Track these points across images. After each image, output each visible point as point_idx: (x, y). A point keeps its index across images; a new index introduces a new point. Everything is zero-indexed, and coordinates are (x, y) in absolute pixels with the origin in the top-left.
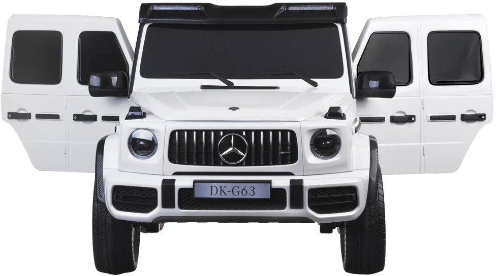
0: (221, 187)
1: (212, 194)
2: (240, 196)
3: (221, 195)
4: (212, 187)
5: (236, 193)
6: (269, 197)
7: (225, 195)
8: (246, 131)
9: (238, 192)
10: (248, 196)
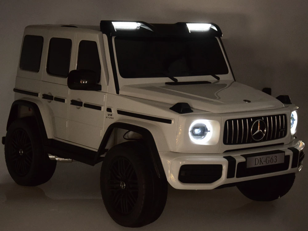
0: (260, 158)
1: (255, 165)
2: (270, 164)
3: (260, 164)
4: (256, 159)
5: (268, 162)
6: (284, 162)
7: (262, 164)
8: (264, 117)
9: (269, 161)
10: (274, 163)
